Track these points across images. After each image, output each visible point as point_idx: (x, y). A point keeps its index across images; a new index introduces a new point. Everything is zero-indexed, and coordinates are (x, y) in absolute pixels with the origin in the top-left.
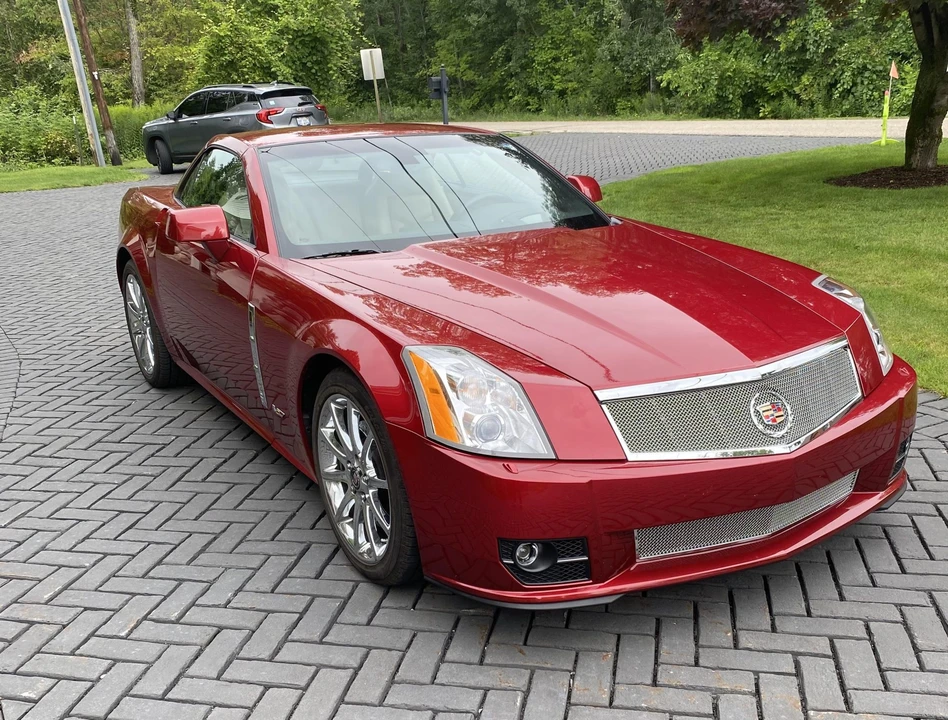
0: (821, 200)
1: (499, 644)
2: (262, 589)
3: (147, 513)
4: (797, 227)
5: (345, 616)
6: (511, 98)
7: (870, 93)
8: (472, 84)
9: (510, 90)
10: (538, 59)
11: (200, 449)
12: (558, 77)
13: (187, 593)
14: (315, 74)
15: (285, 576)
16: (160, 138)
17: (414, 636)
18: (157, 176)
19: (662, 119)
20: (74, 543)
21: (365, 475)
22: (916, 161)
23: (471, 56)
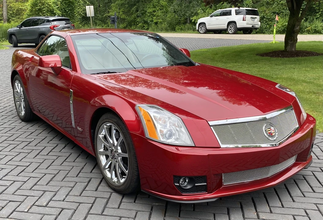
0: (256, 61)
1: (170, 216)
2: (76, 195)
3: (28, 166)
4: (249, 70)
5: (109, 205)
6: (138, 24)
7: (266, 26)
8: (124, 19)
9: (138, 21)
10: (148, 11)
11: (44, 143)
12: (155, 17)
13: (48, 196)
14: (69, 14)
15: (84, 190)
16: (14, 35)
17: (137, 213)
18: (12, 48)
19: (192, 33)
20: (2, 177)
21: (117, 152)
22: (288, 48)
23: (124, 9)
